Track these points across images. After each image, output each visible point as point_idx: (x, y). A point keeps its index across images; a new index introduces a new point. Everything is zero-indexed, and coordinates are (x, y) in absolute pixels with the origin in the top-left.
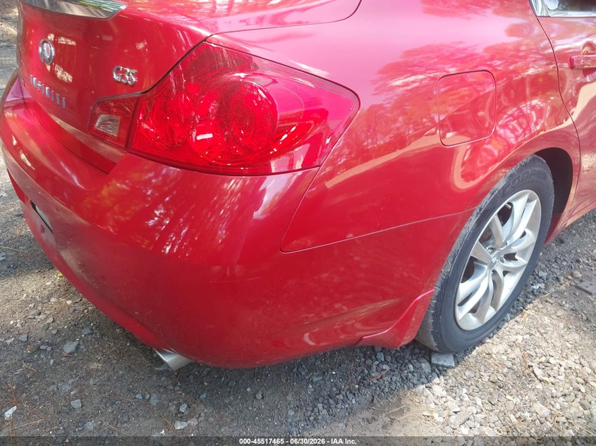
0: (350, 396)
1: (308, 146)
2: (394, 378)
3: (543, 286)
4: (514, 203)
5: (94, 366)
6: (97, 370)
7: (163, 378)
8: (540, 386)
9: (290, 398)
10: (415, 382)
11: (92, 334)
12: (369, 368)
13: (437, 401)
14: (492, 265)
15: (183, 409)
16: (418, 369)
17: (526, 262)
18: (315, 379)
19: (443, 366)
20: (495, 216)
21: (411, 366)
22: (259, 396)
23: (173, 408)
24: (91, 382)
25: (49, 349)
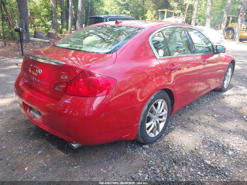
0: (121, 157)
1: (107, 90)
2: (133, 152)
3: (174, 127)
4: (158, 102)
5: (48, 156)
6: (49, 157)
7: (69, 157)
8: (171, 150)
9: (105, 159)
10: (138, 152)
11: (45, 149)
12: (126, 150)
13: (144, 156)
14: (155, 119)
15: (76, 164)
16: (139, 149)
17: (166, 119)
18: (111, 154)
19: (146, 148)
20: (153, 106)
21: (137, 149)
22: (96, 159)
23: (73, 164)
24: (48, 160)
25: (33, 153)
